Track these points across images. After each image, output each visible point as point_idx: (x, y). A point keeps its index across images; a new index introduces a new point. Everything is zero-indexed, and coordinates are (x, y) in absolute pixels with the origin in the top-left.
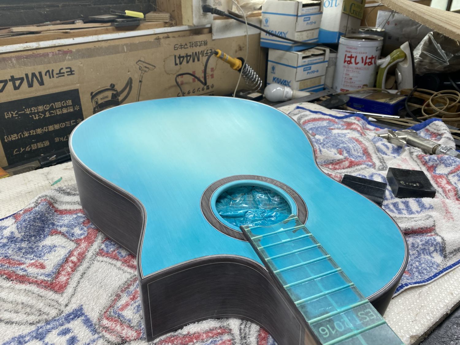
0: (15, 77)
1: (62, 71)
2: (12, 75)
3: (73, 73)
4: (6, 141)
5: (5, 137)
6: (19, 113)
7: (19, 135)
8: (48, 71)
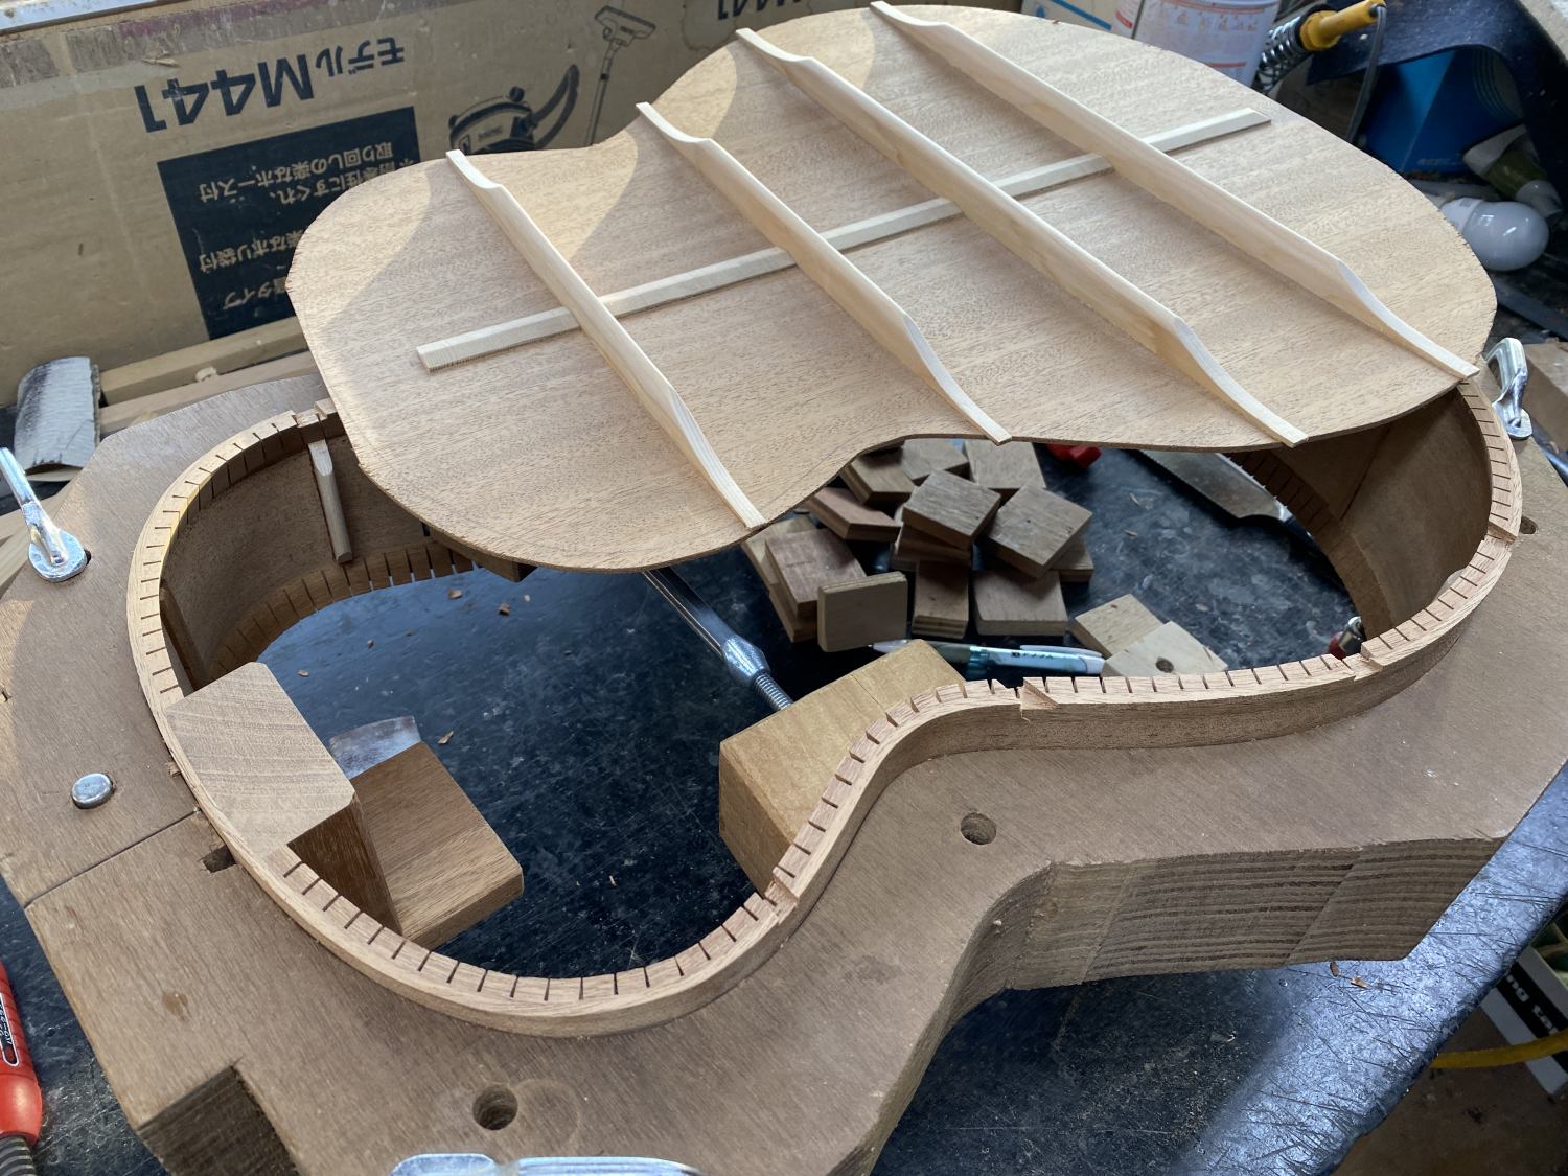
0: (229, 76)
1: (366, 52)
2: (220, 69)
3: (399, 55)
4: (204, 268)
5: (202, 257)
6: (241, 185)
7: (239, 251)
8: (326, 53)
